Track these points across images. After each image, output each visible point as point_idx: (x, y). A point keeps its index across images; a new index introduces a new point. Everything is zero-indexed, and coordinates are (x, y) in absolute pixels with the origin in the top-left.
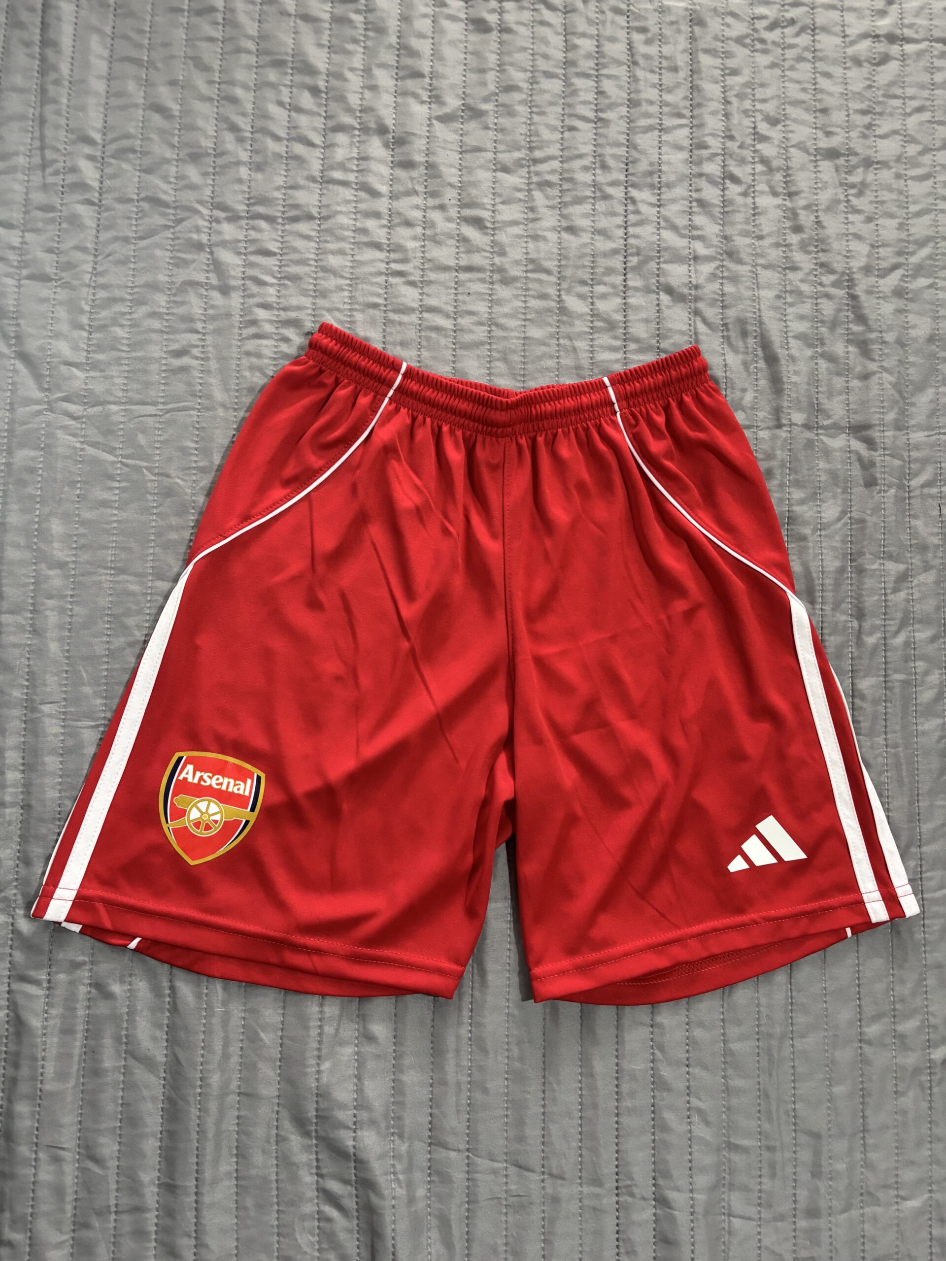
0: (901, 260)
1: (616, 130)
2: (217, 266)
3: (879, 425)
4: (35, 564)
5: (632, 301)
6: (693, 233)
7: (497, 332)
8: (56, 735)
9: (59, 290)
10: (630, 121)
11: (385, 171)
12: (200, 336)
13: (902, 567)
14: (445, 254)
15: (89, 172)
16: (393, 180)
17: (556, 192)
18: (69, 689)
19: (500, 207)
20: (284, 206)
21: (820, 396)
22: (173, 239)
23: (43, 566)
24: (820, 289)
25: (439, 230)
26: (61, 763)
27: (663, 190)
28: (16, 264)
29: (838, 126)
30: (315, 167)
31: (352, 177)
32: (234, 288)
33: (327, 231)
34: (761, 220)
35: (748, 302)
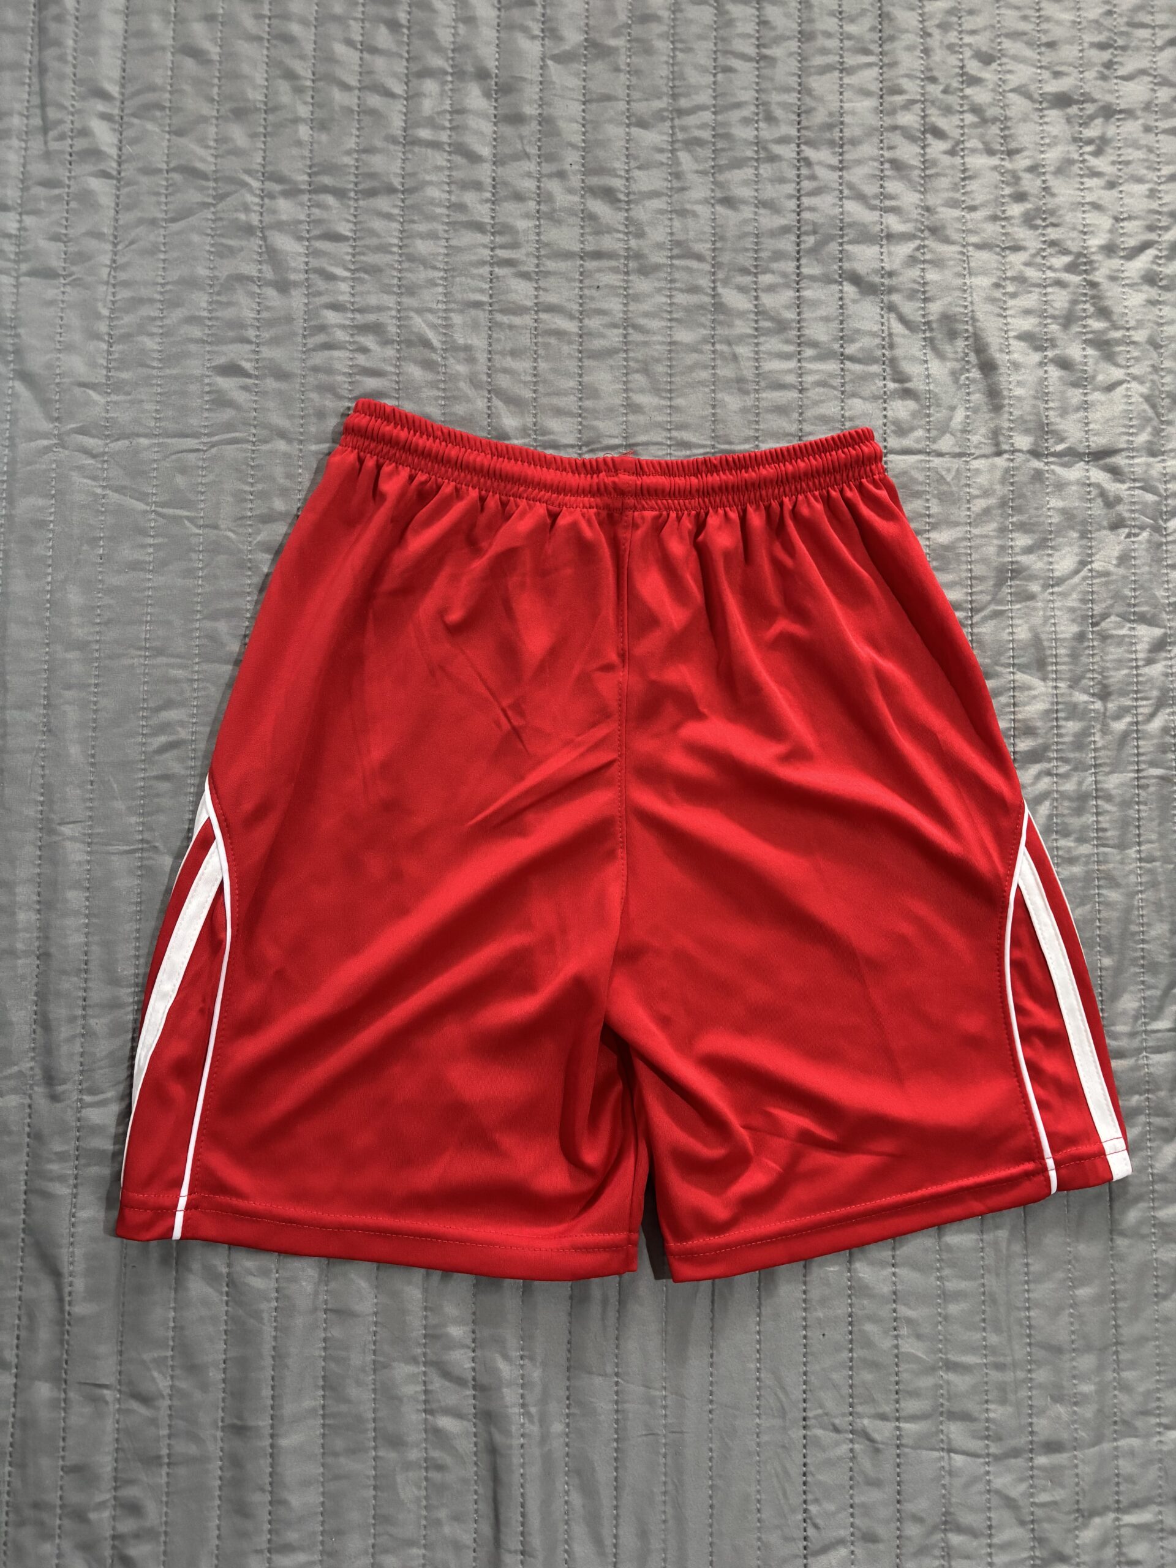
0: (1153, 236)
1: (785, 70)
2: (272, 255)
3: (1127, 449)
4: (48, 645)
5: (807, 293)
6: (885, 204)
7: (635, 337)
8: (79, 863)
9: (68, 289)
10: (803, 58)
11: (487, 128)
12: (253, 347)
13: (1158, 632)
14: (566, 237)
15: (104, 136)
16: (497, 140)
17: (707, 152)
18: (96, 804)
19: (636, 173)
20: (356, 176)
21: (1051, 413)
22: (214, 221)
23: (59, 648)
24: (1050, 274)
25: (558, 205)
26: (87, 899)
27: (846, 148)
28: (12, 257)
29: (1070, 65)
30: (397, 123)
31: (444, 137)
32: (295, 284)
33: (412, 207)
34: (972, 186)
35: (958, 293)
